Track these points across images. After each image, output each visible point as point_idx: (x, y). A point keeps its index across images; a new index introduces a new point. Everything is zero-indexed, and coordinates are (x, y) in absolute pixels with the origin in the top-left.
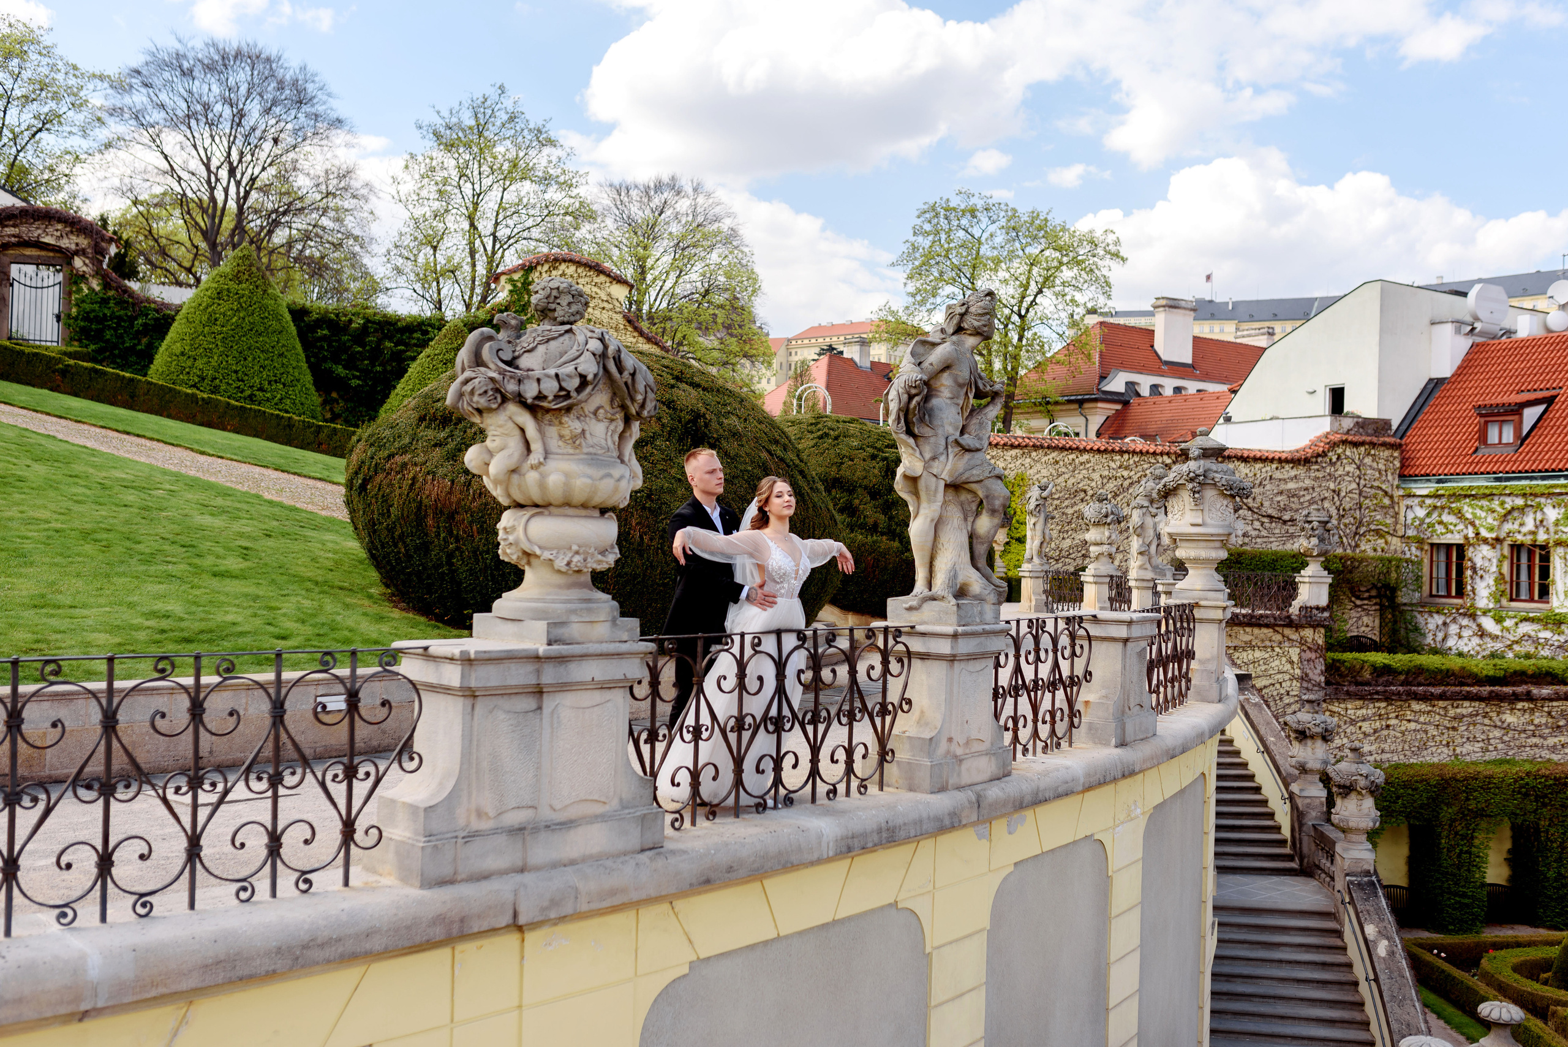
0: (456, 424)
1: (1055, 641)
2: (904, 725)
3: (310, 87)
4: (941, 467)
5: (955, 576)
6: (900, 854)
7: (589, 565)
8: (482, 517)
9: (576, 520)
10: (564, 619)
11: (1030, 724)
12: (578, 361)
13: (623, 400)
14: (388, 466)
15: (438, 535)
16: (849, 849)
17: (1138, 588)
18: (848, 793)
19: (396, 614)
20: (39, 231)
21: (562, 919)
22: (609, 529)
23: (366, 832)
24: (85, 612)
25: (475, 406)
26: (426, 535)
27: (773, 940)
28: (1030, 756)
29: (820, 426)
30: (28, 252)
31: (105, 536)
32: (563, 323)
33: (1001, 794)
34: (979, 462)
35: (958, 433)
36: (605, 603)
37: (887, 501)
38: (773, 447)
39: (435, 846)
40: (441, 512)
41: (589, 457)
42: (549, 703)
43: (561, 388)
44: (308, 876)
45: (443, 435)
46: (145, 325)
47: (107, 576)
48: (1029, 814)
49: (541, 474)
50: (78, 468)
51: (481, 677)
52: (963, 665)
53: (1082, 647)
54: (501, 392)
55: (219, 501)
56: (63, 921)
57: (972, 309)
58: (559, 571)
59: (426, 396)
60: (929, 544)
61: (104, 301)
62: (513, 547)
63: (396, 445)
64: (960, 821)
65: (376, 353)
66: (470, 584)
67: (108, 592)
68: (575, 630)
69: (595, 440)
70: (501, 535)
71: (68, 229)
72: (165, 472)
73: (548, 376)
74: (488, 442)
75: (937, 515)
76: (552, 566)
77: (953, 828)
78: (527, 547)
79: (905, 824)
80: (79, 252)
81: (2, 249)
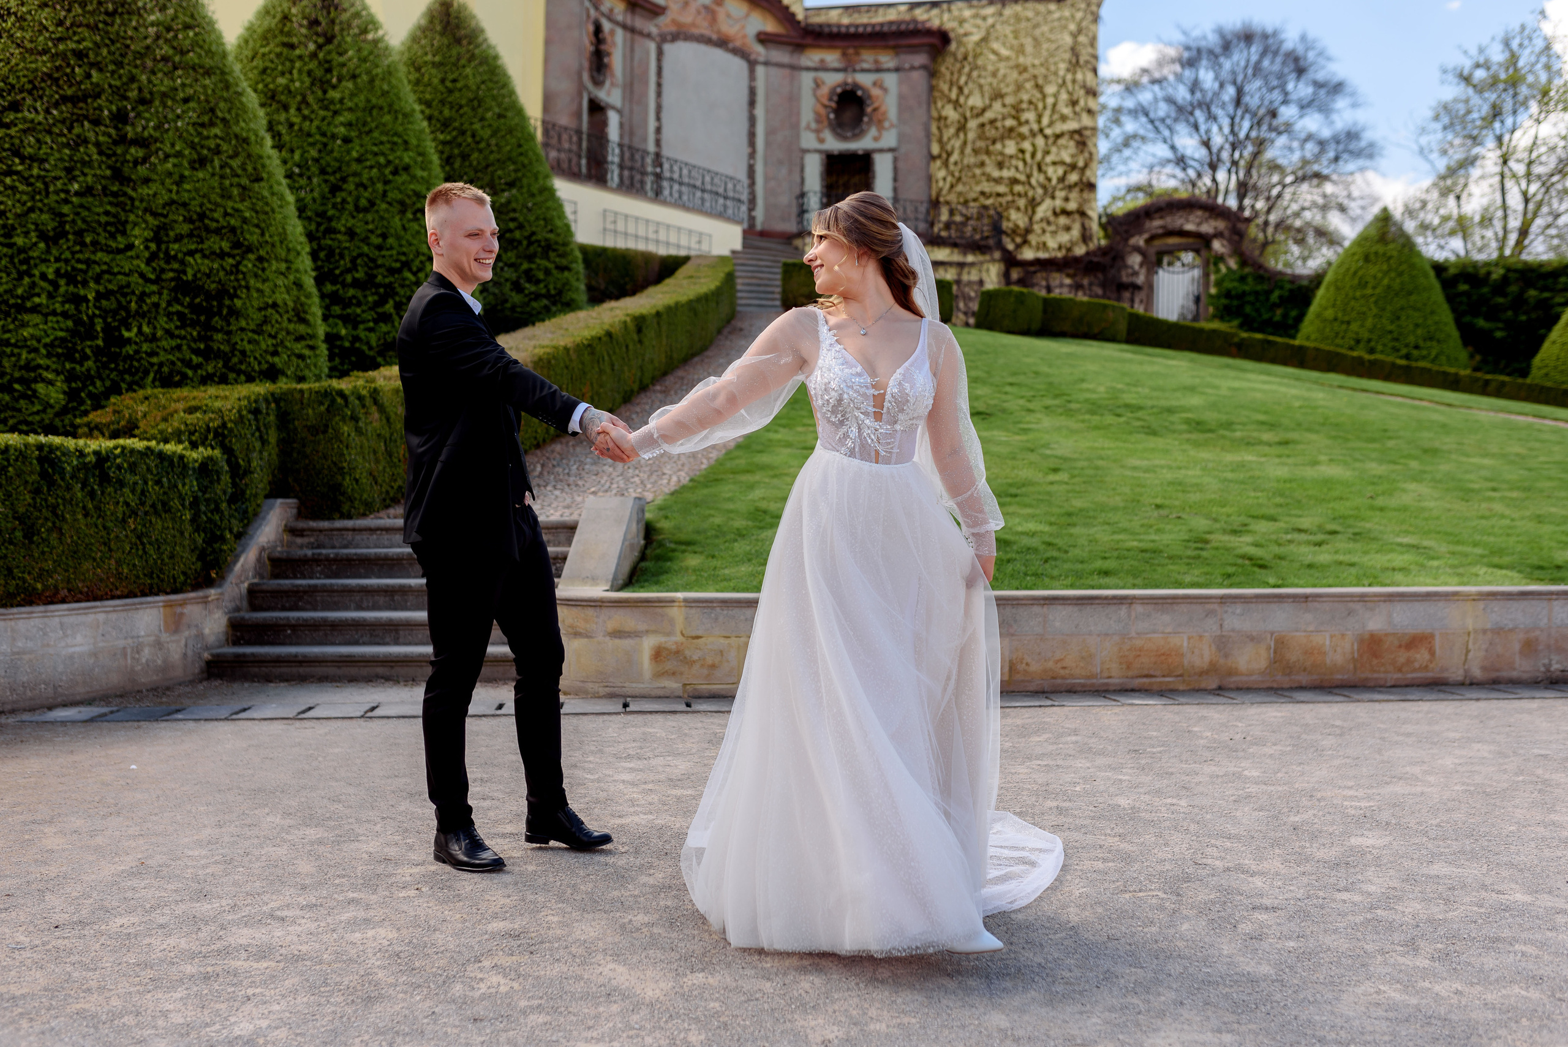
3: (1311, 55)
20: (1181, 221)
30: (1172, 240)
46: (1280, 297)
61: (1243, 279)
65: (1519, 302)
71: (1207, 215)
80: (1218, 235)
81: (1148, 241)
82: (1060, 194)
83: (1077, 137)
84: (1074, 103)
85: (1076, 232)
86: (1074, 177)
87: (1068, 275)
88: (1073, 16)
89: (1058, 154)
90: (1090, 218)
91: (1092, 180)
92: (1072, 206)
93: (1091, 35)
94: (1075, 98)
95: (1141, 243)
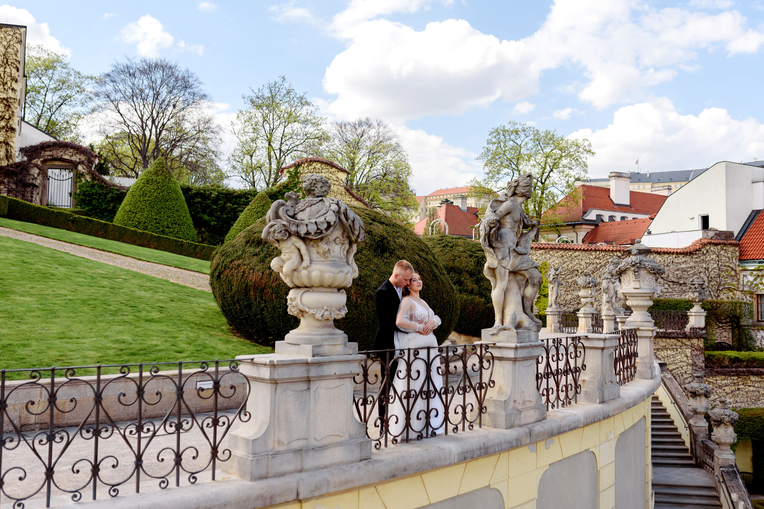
0: (264, 245)
1: (566, 349)
2: (491, 394)
3: (191, 80)
4: (507, 263)
5: (515, 318)
6: (491, 460)
7: (332, 316)
8: (277, 290)
9: (326, 294)
10: (320, 344)
11: (555, 392)
12: (326, 215)
13: (348, 234)
14: (231, 266)
15: (256, 300)
16: (465, 459)
17: (607, 320)
18: (464, 429)
19: (235, 339)
20: (62, 153)
21: (321, 496)
22: (342, 298)
23: (223, 452)
24: (84, 341)
25: (276, 238)
26: (250, 300)
27: (427, 506)
28: (555, 409)
29: (443, 241)
30: (57, 163)
31: (93, 302)
32: (318, 197)
33: (541, 429)
34: (526, 260)
35: (515, 246)
36: (341, 336)
37: (478, 278)
38: (421, 253)
39: (258, 460)
40: (257, 288)
41: (332, 262)
42: (313, 386)
43: (318, 229)
44: (195, 475)
45: (258, 250)
46: (112, 197)
47: (95, 322)
48: (556, 438)
49: (308, 271)
50: (80, 269)
51: (280, 374)
52: (520, 363)
53: (580, 352)
54: (288, 231)
55: (148, 284)
56: (75, 499)
57: (521, 184)
58: (318, 320)
59: (249, 231)
60: (502, 302)
61: (93, 186)
62: (295, 308)
63: (235, 255)
64: (521, 443)
65: (223, 209)
66: (272, 324)
67: (95, 330)
68: (326, 349)
69: (335, 254)
70: (289, 302)
71: (75, 152)
72: (122, 270)
73: (311, 223)
74: (282, 256)
75: (505, 287)
76: (314, 317)
77: (517, 446)
78: (302, 308)
79: (493, 445)
80: (81, 163)
81: (45, 161)
83: (5, 102)
84: (4, 84)
88: (5, 38)
90: (11, 146)
91: (14, 126)
93: (15, 49)
94: (5, 81)
95: (39, 163)
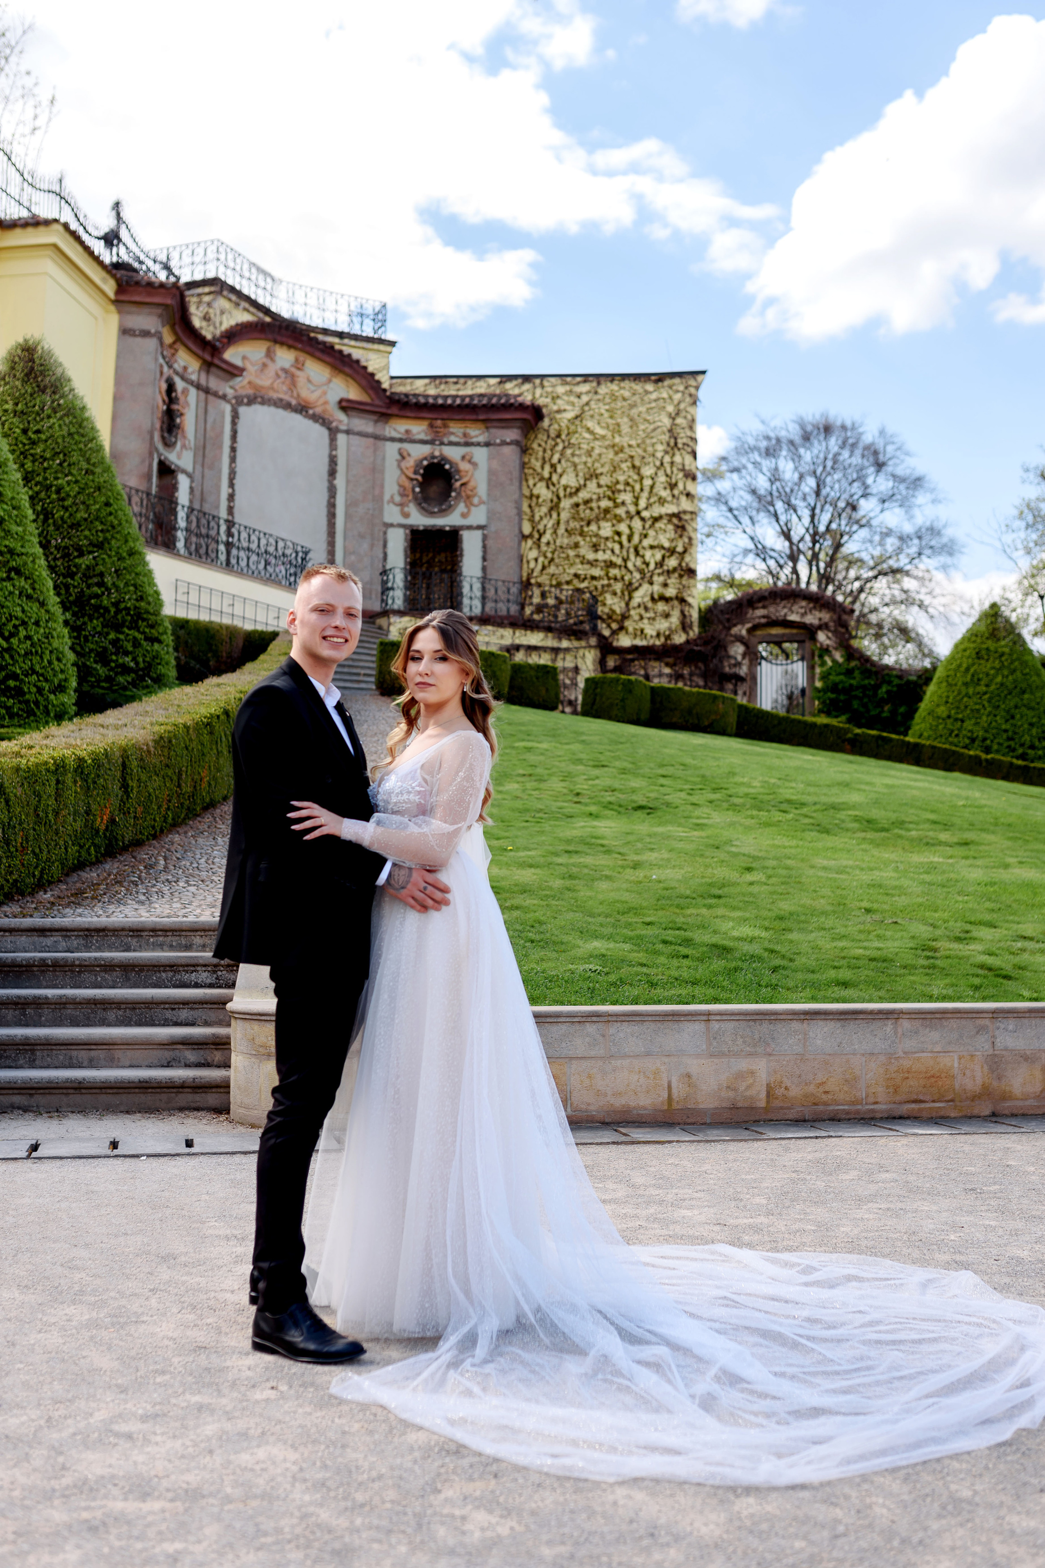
3: (890, 449)
20: (785, 610)
30: (775, 631)
46: (888, 692)
61: (849, 672)
71: (811, 605)
80: (823, 626)
81: (750, 631)
82: (658, 580)
83: (675, 521)
84: (673, 486)
85: (675, 619)
86: (672, 562)
87: (667, 665)
88: (671, 398)
89: (656, 538)
90: (690, 605)
91: (692, 566)
92: (671, 592)
93: (689, 417)
94: (674, 481)
95: (744, 632)
